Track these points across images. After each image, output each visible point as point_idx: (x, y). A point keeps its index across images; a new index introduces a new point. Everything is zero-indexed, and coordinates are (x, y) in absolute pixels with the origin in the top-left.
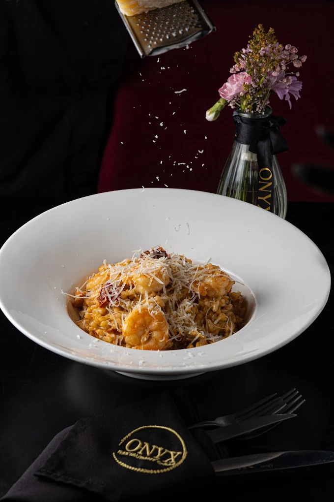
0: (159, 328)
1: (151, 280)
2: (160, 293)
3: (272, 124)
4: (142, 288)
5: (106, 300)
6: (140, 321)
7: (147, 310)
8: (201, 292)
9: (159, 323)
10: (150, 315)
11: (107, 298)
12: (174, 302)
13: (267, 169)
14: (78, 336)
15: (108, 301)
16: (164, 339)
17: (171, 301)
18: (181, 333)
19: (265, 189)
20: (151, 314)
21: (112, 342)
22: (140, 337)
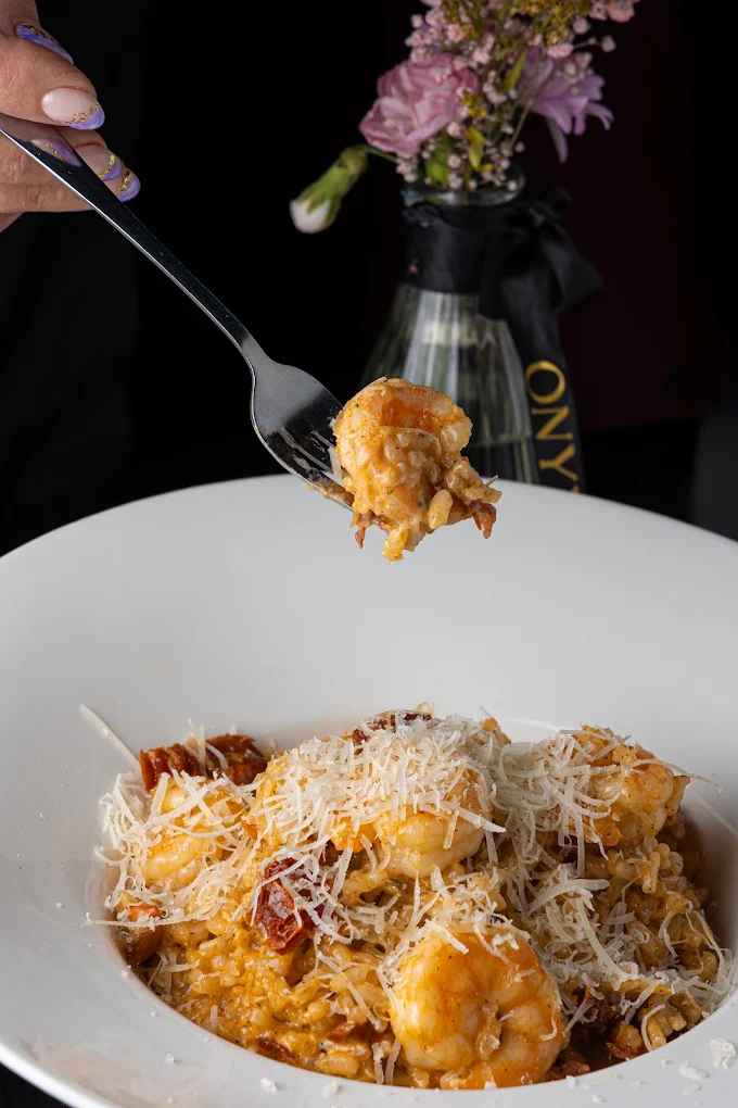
0: (529, 995)
1: (452, 826)
2: (473, 862)
3: (540, 219)
4: (416, 857)
5: (299, 922)
6: (461, 982)
7: (473, 935)
8: (605, 836)
9: (525, 973)
10: (488, 954)
11: (303, 913)
12: (521, 888)
13: (546, 365)
14: (266, 1083)
15: (309, 925)
16: (555, 1031)
17: (515, 886)
18: (593, 992)
19: (554, 431)
20: (496, 952)
21: (358, 1075)
22: (473, 1040)
